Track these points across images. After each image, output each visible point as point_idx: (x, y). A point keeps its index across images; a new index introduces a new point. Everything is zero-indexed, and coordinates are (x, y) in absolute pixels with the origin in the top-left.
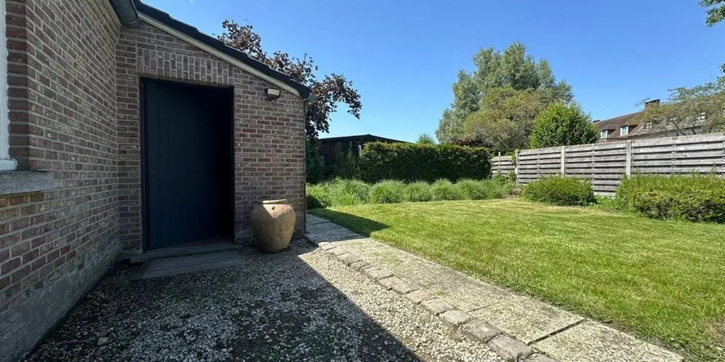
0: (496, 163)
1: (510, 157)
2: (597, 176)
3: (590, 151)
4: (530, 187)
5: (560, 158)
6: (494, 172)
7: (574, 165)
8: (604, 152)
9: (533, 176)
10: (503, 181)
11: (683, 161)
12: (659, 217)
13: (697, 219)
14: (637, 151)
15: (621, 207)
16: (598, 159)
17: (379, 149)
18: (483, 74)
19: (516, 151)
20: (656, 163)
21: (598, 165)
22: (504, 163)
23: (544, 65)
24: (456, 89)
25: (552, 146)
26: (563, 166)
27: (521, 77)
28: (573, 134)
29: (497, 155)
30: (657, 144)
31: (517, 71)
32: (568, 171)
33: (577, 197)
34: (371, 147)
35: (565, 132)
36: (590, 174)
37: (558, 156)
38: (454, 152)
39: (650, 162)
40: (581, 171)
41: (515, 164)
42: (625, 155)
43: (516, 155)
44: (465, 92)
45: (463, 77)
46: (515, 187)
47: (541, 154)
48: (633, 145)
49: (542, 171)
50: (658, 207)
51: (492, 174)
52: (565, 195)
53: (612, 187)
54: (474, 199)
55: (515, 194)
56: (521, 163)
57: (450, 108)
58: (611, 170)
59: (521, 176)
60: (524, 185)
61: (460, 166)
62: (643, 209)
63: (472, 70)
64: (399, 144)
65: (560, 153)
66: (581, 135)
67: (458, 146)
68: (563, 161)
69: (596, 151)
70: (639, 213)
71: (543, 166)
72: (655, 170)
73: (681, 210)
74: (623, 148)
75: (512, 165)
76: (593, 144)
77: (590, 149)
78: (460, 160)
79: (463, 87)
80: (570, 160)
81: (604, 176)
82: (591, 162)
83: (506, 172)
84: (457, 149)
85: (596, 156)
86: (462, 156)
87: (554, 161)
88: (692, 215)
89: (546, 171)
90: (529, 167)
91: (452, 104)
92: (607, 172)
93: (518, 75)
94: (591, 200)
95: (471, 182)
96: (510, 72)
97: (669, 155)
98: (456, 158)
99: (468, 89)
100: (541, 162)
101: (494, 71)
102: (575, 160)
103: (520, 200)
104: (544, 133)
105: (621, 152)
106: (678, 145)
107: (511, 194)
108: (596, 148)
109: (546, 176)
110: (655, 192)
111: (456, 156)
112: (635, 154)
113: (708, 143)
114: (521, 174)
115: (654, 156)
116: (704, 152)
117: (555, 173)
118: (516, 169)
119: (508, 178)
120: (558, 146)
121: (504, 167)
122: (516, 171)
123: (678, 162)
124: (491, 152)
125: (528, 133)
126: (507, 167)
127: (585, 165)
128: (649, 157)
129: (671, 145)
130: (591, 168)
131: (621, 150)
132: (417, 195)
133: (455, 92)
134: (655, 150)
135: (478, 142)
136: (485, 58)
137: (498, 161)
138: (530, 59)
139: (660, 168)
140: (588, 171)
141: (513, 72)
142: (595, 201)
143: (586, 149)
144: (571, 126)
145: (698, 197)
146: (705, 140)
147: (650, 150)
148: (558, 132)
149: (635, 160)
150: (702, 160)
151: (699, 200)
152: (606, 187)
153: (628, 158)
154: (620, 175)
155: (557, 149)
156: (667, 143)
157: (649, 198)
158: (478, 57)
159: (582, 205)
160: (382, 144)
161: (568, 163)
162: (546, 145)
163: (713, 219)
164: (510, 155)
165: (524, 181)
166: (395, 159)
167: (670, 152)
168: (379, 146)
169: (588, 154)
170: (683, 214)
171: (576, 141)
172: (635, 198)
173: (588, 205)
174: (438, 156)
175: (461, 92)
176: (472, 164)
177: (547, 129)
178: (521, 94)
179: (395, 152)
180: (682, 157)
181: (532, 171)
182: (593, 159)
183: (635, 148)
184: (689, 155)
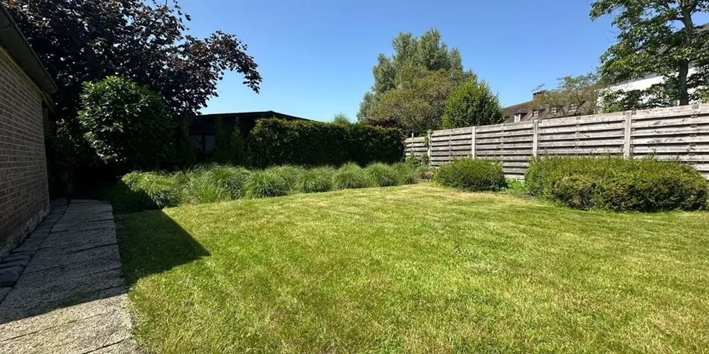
0: (410, 145)
1: (423, 139)
2: (505, 158)
3: (500, 131)
4: (442, 171)
5: (470, 139)
6: (407, 154)
7: (484, 147)
8: (512, 132)
9: (445, 158)
10: (416, 163)
11: (585, 142)
12: (581, 207)
13: (619, 208)
14: (543, 131)
15: (534, 192)
16: (507, 140)
17: (275, 127)
18: (401, 58)
19: (429, 131)
20: (561, 144)
21: (507, 146)
22: (417, 145)
23: (455, 53)
24: (376, 72)
25: (463, 127)
26: (473, 147)
27: (435, 63)
28: (483, 115)
29: (410, 136)
30: (562, 124)
31: (432, 57)
32: (479, 153)
33: (490, 181)
34: (266, 124)
35: (475, 112)
36: (499, 155)
37: (469, 136)
38: (366, 131)
39: (555, 143)
40: (491, 152)
41: (427, 146)
42: (532, 135)
43: (429, 135)
44: (384, 75)
45: (382, 60)
46: (427, 171)
47: (453, 135)
48: (540, 125)
49: (454, 153)
50: (581, 194)
51: (405, 156)
52: (477, 179)
53: (519, 169)
54: (383, 186)
55: (427, 178)
56: (433, 144)
57: (370, 91)
58: (519, 152)
59: (433, 159)
60: (436, 168)
61: (372, 148)
62: (564, 197)
63: (391, 54)
64: (301, 121)
65: (471, 134)
66: (490, 116)
67: (370, 126)
68: (473, 142)
69: (505, 131)
70: (558, 201)
71: (455, 148)
72: (560, 151)
73: (604, 198)
74: (530, 129)
75: (425, 146)
76: (502, 124)
77: (499, 129)
78: (372, 142)
79: (382, 69)
80: (480, 142)
81: (511, 158)
82: (500, 143)
83: (419, 154)
84: (369, 130)
85: (505, 137)
86: (374, 136)
87: (465, 142)
88: (616, 204)
89: (458, 153)
90: (441, 148)
91: (372, 88)
92: (515, 153)
93: (432, 61)
94: (502, 184)
95: (381, 166)
96: (426, 57)
97: (573, 135)
98: (368, 138)
99: (388, 72)
100: (453, 143)
101: (411, 56)
102: (485, 141)
103: (431, 186)
104: (456, 113)
105: (529, 132)
106: (582, 125)
107: (423, 178)
108: (505, 128)
109: (458, 158)
110: (575, 176)
111: (367, 136)
112: (542, 134)
113: (609, 123)
114: (433, 156)
115: (559, 137)
116: (605, 133)
117: (466, 155)
118: (429, 151)
119: (421, 161)
120: (469, 126)
121: (417, 149)
122: (429, 153)
123: (581, 143)
124: (405, 133)
125: (441, 113)
126: (420, 149)
127: (494, 147)
128: (555, 137)
129: (574, 125)
130: (499, 149)
131: (529, 131)
132: (311, 184)
133: (375, 75)
134: (561, 130)
135: (392, 122)
136: (404, 43)
137: (412, 142)
138: (444, 46)
139: (564, 150)
140: (498, 152)
141: (428, 57)
142: (505, 185)
143: (496, 129)
144: (481, 106)
145: (621, 182)
146: (606, 120)
147: (555, 130)
148: (469, 112)
149: (541, 141)
150: (603, 141)
151: (622, 185)
152: (514, 169)
153: (535, 139)
154: (528, 157)
155: (468, 130)
156: (571, 123)
157: (571, 183)
158: (397, 41)
159: (494, 190)
160: (280, 121)
161: (478, 144)
162: (458, 126)
163: (635, 208)
164: (423, 136)
165: (436, 163)
166: (296, 140)
167: (574, 133)
168: (276, 123)
169: (498, 134)
170: (607, 202)
171: (486, 122)
172: (554, 183)
173: (499, 190)
174: (348, 137)
175: (380, 75)
176: (385, 145)
177: (458, 109)
178: (435, 74)
179: (297, 131)
180: (585, 137)
181: (445, 153)
182: (502, 140)
183: (542, 128)
184: (591, 135)
